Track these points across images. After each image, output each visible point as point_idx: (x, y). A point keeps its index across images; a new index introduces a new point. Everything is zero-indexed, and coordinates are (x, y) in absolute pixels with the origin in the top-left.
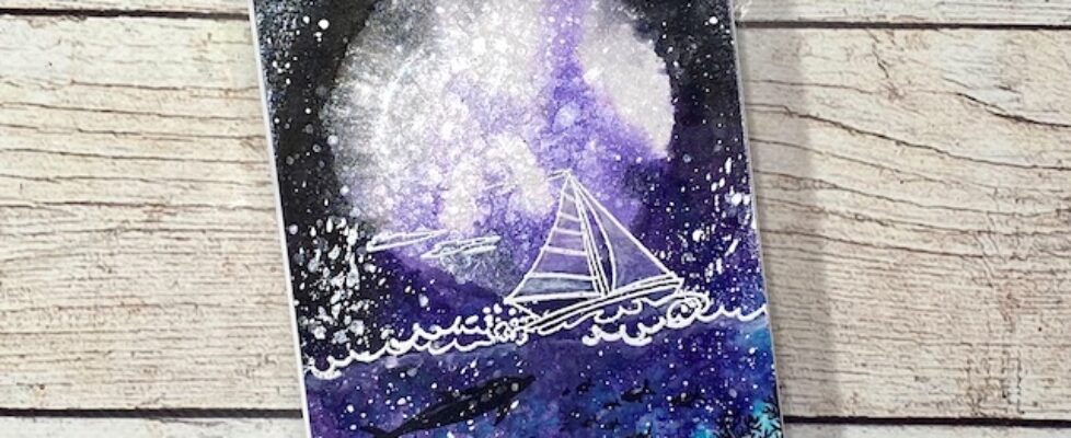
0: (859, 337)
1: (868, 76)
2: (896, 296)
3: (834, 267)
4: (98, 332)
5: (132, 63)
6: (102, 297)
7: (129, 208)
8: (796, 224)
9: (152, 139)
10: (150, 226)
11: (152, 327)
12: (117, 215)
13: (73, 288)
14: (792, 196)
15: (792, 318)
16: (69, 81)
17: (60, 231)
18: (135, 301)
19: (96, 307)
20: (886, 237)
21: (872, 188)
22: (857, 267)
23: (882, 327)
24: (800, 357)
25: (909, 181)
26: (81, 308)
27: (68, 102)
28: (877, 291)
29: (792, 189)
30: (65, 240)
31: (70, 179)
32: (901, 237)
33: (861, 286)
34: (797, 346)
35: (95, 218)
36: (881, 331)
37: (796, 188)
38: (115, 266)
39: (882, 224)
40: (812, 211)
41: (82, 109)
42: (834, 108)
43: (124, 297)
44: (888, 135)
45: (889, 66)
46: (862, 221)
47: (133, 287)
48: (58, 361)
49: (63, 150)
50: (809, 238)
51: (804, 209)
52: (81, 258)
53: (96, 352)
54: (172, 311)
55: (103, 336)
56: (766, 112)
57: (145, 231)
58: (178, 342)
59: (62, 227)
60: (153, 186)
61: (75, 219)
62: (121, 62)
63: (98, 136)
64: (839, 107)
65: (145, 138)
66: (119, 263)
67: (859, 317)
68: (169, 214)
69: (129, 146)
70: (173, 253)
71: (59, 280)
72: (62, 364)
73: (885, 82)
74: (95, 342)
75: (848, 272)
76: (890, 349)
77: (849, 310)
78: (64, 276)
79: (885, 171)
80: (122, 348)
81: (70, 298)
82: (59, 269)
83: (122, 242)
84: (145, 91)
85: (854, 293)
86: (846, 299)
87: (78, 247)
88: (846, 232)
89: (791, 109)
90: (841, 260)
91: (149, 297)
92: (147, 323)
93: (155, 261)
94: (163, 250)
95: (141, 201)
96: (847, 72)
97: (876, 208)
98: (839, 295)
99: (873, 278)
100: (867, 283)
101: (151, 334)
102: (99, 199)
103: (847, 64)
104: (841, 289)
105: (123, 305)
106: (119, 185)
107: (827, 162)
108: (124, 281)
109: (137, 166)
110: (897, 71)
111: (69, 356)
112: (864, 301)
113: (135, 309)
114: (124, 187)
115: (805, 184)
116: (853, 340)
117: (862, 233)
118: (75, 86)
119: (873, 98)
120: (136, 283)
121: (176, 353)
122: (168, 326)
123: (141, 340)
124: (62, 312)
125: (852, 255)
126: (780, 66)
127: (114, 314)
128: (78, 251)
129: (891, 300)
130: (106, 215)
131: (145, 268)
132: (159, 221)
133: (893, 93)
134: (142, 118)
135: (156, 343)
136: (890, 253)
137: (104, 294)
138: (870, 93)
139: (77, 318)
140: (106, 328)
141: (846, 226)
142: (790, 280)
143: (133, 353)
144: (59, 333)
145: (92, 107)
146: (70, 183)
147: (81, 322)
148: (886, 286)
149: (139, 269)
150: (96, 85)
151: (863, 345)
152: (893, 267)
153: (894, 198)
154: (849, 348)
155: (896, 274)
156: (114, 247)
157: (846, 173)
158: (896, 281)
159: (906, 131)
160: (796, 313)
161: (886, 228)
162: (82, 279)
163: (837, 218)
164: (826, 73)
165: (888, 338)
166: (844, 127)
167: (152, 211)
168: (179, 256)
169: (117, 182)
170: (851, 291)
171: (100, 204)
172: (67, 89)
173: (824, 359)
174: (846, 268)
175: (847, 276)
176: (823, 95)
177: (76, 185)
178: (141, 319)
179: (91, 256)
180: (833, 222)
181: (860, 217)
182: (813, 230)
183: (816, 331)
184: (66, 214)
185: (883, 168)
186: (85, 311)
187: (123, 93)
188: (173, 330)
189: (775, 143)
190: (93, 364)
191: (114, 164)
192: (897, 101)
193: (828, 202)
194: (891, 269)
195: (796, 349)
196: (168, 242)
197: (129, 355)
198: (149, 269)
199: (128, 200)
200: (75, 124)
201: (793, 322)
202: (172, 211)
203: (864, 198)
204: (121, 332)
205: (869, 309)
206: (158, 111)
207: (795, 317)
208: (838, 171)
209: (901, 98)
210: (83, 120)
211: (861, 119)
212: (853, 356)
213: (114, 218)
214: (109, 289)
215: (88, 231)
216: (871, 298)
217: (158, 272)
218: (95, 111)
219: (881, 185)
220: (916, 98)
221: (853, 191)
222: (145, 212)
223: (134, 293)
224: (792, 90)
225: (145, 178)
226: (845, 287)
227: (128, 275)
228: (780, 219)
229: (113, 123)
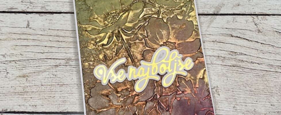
0: (255, 94)
1: (252, 27)
2: (264, 83)
3: (247, 75)
4: (51, 91)
5: (64, 24)
6: (53, 82)
7: (61, 60)
8: (236, 64)
9: (68, 43)
10: (67, 64)
11: (65, 90)
12: (58, 62)
13: (46, 80)
14: (234, 57)
15: (236, 89)
16: (48, 29)
17: (43, 66)
18: (61, 83)
19: (51, 85)
20: (260, 68)
21: (255, 55)
22: (253, 75)
23: (261, 91)
24: (239, 99)
25: (265, 53)
26: (48, 85)
27: (48, 34)
28: (259, 82)
29: (234, 55)
30: (44, 68)
31: (47, 53)
32: (264, 67)
33: (254, 80)
34: (238, 96)
35: (53, 62)
36: (261, 92)
37: (235, 55)
38: (57, 74)
39: (258, 64)
40: (240, 61)
41: (51, 36)
42: (244, 35)
43: (59, 82)
44: (258, 41)
45: (258, 24)
46: (253, 63)
47: (61, 80)
48: (40, 99)
49: (46, 46)
50: (239, 68)
51: (237, 60)
52: (48, 72)
53: (50, 97)
54: (71, 86)
55: (53, 93)
56: (226, 36)
57: (65, 65)
58: (72, 94)
59: (44, 65)
60: (68, 54)
61: (47, 62)
62: (62, 24)
63: (54, 42)
64: (245, 34)
65: (66, 43)
66: (58, 74)
67: (254, 89)
68: (72, 61)
69: (62, 45)
70: (72, 71)
71: (42, 78)
72: (41, 100)
73: (257, 28)
74: (50, 94)
75: (250, 77)
76: (263, 97)
77: (252, 87)
78: (43, 77)
79: (259, 51)
80: (57, 95)
81: (45, 83)
82: (42, 75)
83: (59, 68)
84: (67, 31)
85: (253, 82)
86: (250, 84)
87: (48, 69)
88: (249, 66)
89: (232, 35)
90: (248, 73)
91: (65, 82)
92: (64, 89)
93: (67, 73)
94: (69, 70)
95: (64, 58)
96: (247, 26)
97: (257, 60)
98: (248, 82)
99: (257, 78)
100: (256, 79)
101: (66, 92)
102: (54, 58)
103: (247, 24)
104: (249, 81)
105: (58, 84)
106: (59, 54)
107: (243, 49)
108: (59, 78)
109: (64, 49)
110: (260, 26)
111: (43, 98)
112: (255, 84)
113: (62, 85)
114: (60, 55)
115: (237, 54)
116: (253, 95)
117: (253, 66)
118: (50, 30)
119: (254, 32)
120: (62, 79)
121: (71, 97)
122: (69, 90)
123: (62, 94)
124: (42, 86)
125: (251, 72)
126: (229, 24)
127: (56, 87)
128: (48, 70)
129: (263, 84)
130: (55, 62)
131: (65, 75)
132: (69, 63)
133: (259, 31)
134: (66, 37)
135: (66, 94)
136: (262, 72)
137: (53, 81)
138: (253, 31)
139: (46, 88)
140: (53, 90)
141: (249, 65)
142: (235, 78)
143: (60, 97)
144: (41, 92)
145: (54, 35)
146: (47, 54)
147: (47, 89)
148: (261, 80)
149: (63, 75)
150: (55, 30)
151: (255, 96)
152: (263, 75)
153: (261, 57)
154: (252, 97)
155: (263, 77)
156: (57, 70)
157: (248, 51)
158: (263, 79)
159: (263, 40)
160: (237, 87)
161: (260, 65)
162: (48, 78)
163: (246, 62)
164: (241, 26)
165: (262, 94)
166: (247, 40)
167: (67, 61)
168: (74, 72)
169: (59, 53)
170: (252, 82)
171: (54, 59)
172: (48, 31)
173: (246, 100)
174: (250, 76)
175: (250, 78)
176: (240, 32)
177: (48, 54)
178: (63, 88)
179: (51, 72)
180: (246, 63)
181: (253, 62)
182: (240, 66)
183: (243, 92)
184: (45, 61)
185: (258, 50)
186: (49, 86)
187: (61, 32)
188: (71, 91)
189: (229, 43)
190: (49, 100)
191: (58, 49)
192: (260, 33)
193: (243, 58)
194: (262, 76)
195: (238, 97)
196: (70, 68)
197: (59, 97)
198: (66, 75)
199: (61, 58)
200: (49, 39)
201: (236, 90)
202: (72, 60)
203: (254, 57)
204: (57, 91)
205: (257, 86)
206: (70, 36)
207: (237, 88)
208: (246, 50)
209: (261, 32)
210: (51, 38)
211: (251, 38)
212: (253, 99)
213: (57, 62)
214: (55, 80)
215: (50, 66)
216: (257, 84)
217: (68, 76)
218: (54, 36)
219: (258, 54)
220: (265, 32)
221: (250, 56)
222: (65, 61)
223: (62, 81)
224: (232, 31)
225: (66, 52)
226: (250, 80)
227: (60, 77)
228: (231, 63)
229: (59, 39)
